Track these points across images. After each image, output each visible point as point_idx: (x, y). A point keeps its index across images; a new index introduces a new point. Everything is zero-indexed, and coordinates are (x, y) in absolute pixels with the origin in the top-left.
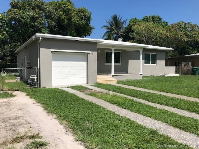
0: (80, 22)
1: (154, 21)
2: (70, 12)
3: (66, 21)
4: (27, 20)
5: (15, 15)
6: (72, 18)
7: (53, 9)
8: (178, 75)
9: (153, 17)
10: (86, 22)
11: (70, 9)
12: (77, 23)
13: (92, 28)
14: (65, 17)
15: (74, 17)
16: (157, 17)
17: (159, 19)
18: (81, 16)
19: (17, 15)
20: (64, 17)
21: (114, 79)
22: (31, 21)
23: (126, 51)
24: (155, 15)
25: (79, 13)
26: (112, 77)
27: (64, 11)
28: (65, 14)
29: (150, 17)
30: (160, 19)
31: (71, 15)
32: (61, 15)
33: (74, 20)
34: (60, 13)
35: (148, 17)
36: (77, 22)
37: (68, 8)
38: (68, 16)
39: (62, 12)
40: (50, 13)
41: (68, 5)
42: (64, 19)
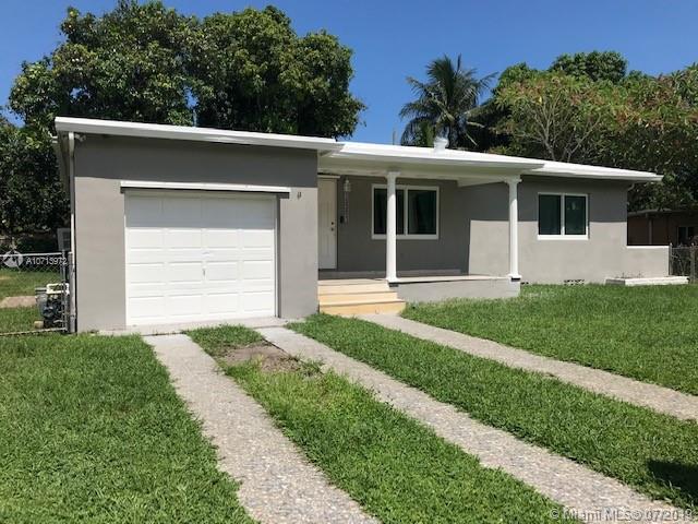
0: (310, 84)
1: (594, 74)
2: (272, 48)
3: (258, 82)
4: (115, 82)
5: (74, 64)
6: (280, 72)
7: (208, 40)
8: (682, 280)
9: (592, 57)
10: (333, 85)
11: (271, 39)
12: (299, 90)
13: (355, 107)
14: (255, 68)
15: (287, 67)
16: (604, 59)
17: (614, 63)
18: (314, 64)
19: (81, 64)
20: (249, 66)
21: (394, 297)
22: (128, 84)
23: (460, 185)
24: (601, 51)
25: (307, 53)
26: (387, 287)
27: (252, 48)
28: (253, 58)
29: (577, 59)
30: (620, 65)
31: (277, 59)
32: (241, 62)
33: (289, 75)
34: (238, 53)
35: (573, 59)
36: (299, 85)
37: (265, 34)
38: (265, 65)
39: (246, 51)
40: (198, 54)
41: (267, 26)
42: (252, 74)
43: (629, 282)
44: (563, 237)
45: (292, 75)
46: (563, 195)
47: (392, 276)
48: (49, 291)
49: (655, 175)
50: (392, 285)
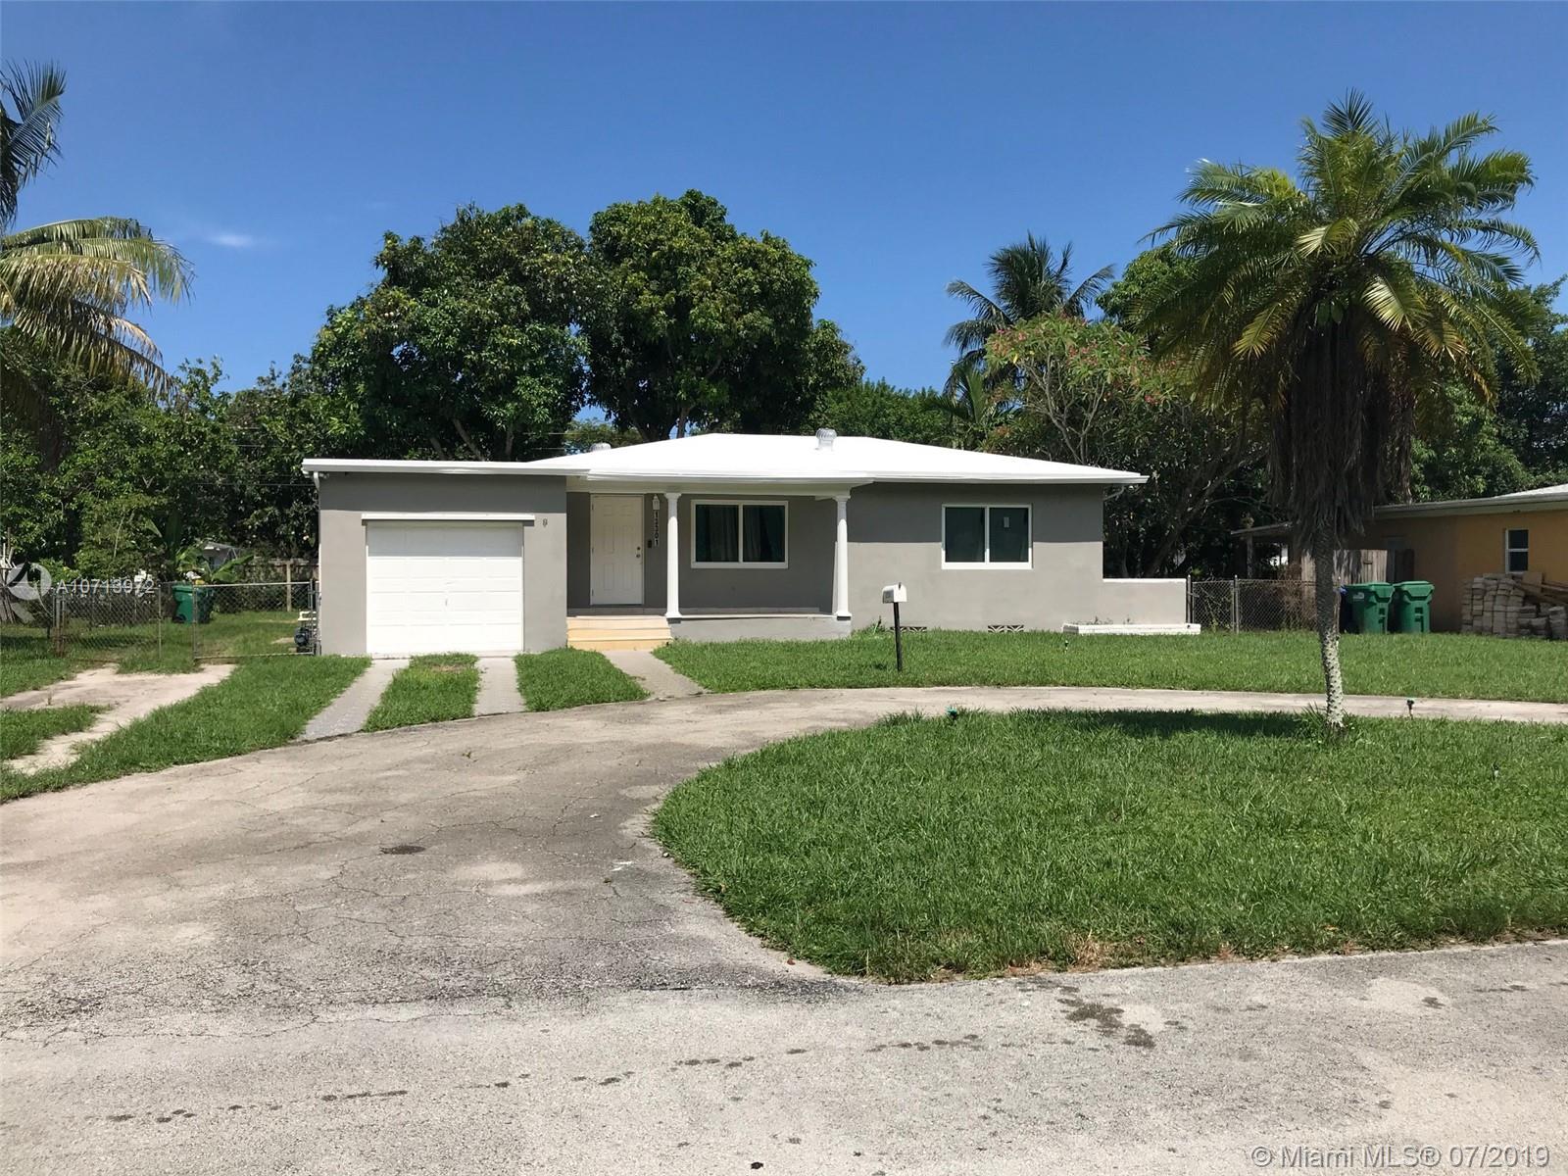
0: (739, 323)
4: (443, 340)
5: (389, 320)
12: (721, 333)
14: (657, 301)
19: (397, 319)
20: (647, 299)
21: (666, 634)
22: (462, 341)
26: (665, 623)
27: (654, 270)
28: (654, 285)
32: (636, 293)
33: (702, 314)
34: (631, 279)
36: (722, 326)
37: (671, 248)
38: (670, 297)
39: (642, 274)
40: (563, 290)
41: (675, 233)
42: (652, 311)
43: (1084, 630)
44: (987, 565)
45: (710, 312)
46: (987, 507)
47: (673, 610)
48: (301, 619)
49: (1138, 475)
50: (672, 621)
